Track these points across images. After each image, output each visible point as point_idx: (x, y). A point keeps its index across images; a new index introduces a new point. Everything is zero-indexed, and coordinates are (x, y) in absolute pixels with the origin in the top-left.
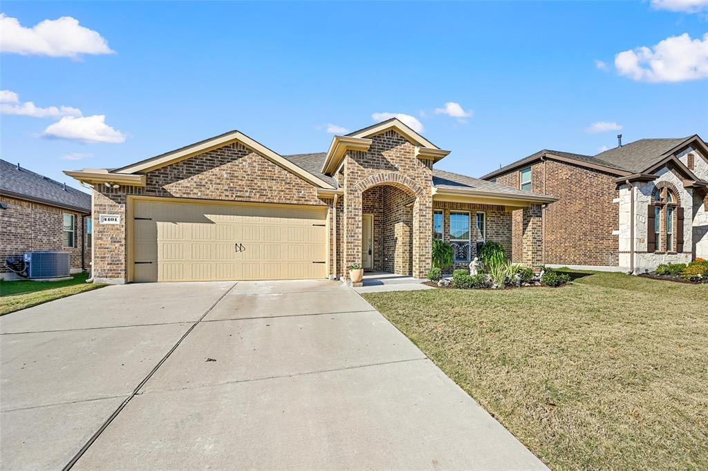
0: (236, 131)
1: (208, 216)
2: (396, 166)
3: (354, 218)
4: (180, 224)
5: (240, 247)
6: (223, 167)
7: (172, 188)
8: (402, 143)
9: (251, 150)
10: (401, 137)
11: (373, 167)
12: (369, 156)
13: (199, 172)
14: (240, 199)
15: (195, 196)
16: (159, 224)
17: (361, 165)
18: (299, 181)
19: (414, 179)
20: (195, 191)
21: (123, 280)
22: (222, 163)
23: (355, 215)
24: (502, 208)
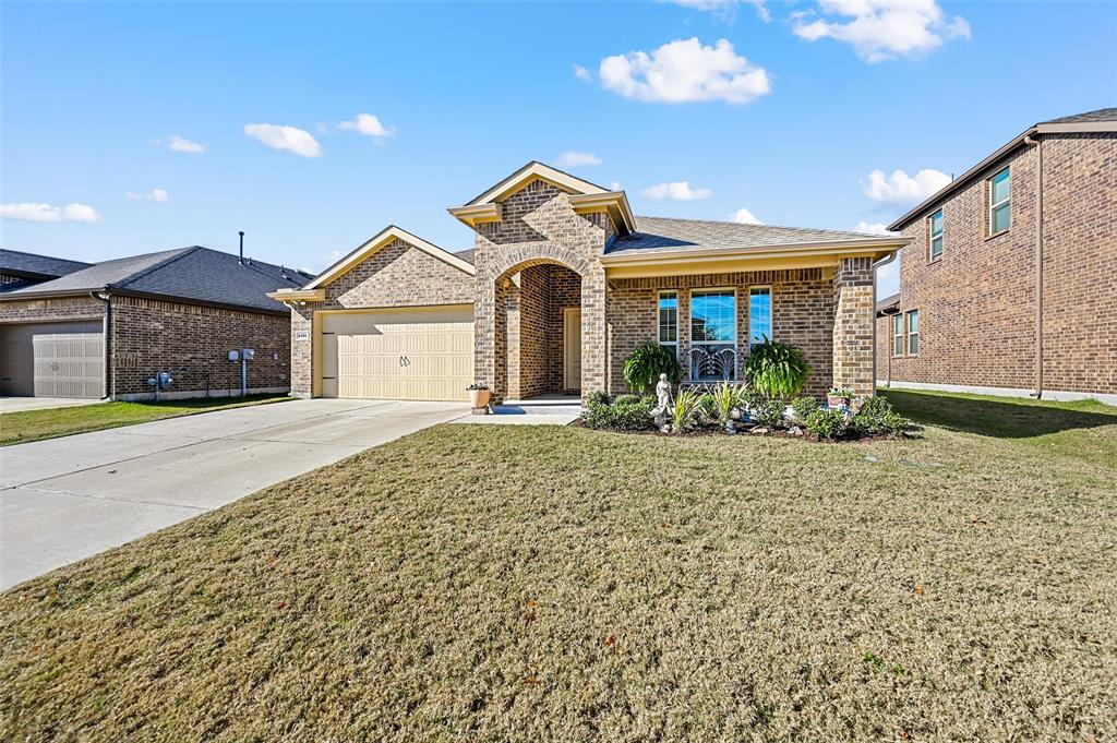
0: (391, 226)
1: (377, 326)
2: (544, 233)
3: (485, 318)
4: (355, 336)
5: (404, 360)
6: (385, 269)
7: (344, 300)
8: (553, 196)
9: (410, 246)
10: (552, 187)
11: (508, 241)
12: (504, 227)
13: (365, 278)
14: (399, 304)
15: (361, 306)
16: (340, 337)
17: (493, 241)
18: (459, 273)
19: (573, 249)
20: (362, 300)
21: (309, 394)
22: (384, 265)
23: (486, 313)
24: (816, 273)
